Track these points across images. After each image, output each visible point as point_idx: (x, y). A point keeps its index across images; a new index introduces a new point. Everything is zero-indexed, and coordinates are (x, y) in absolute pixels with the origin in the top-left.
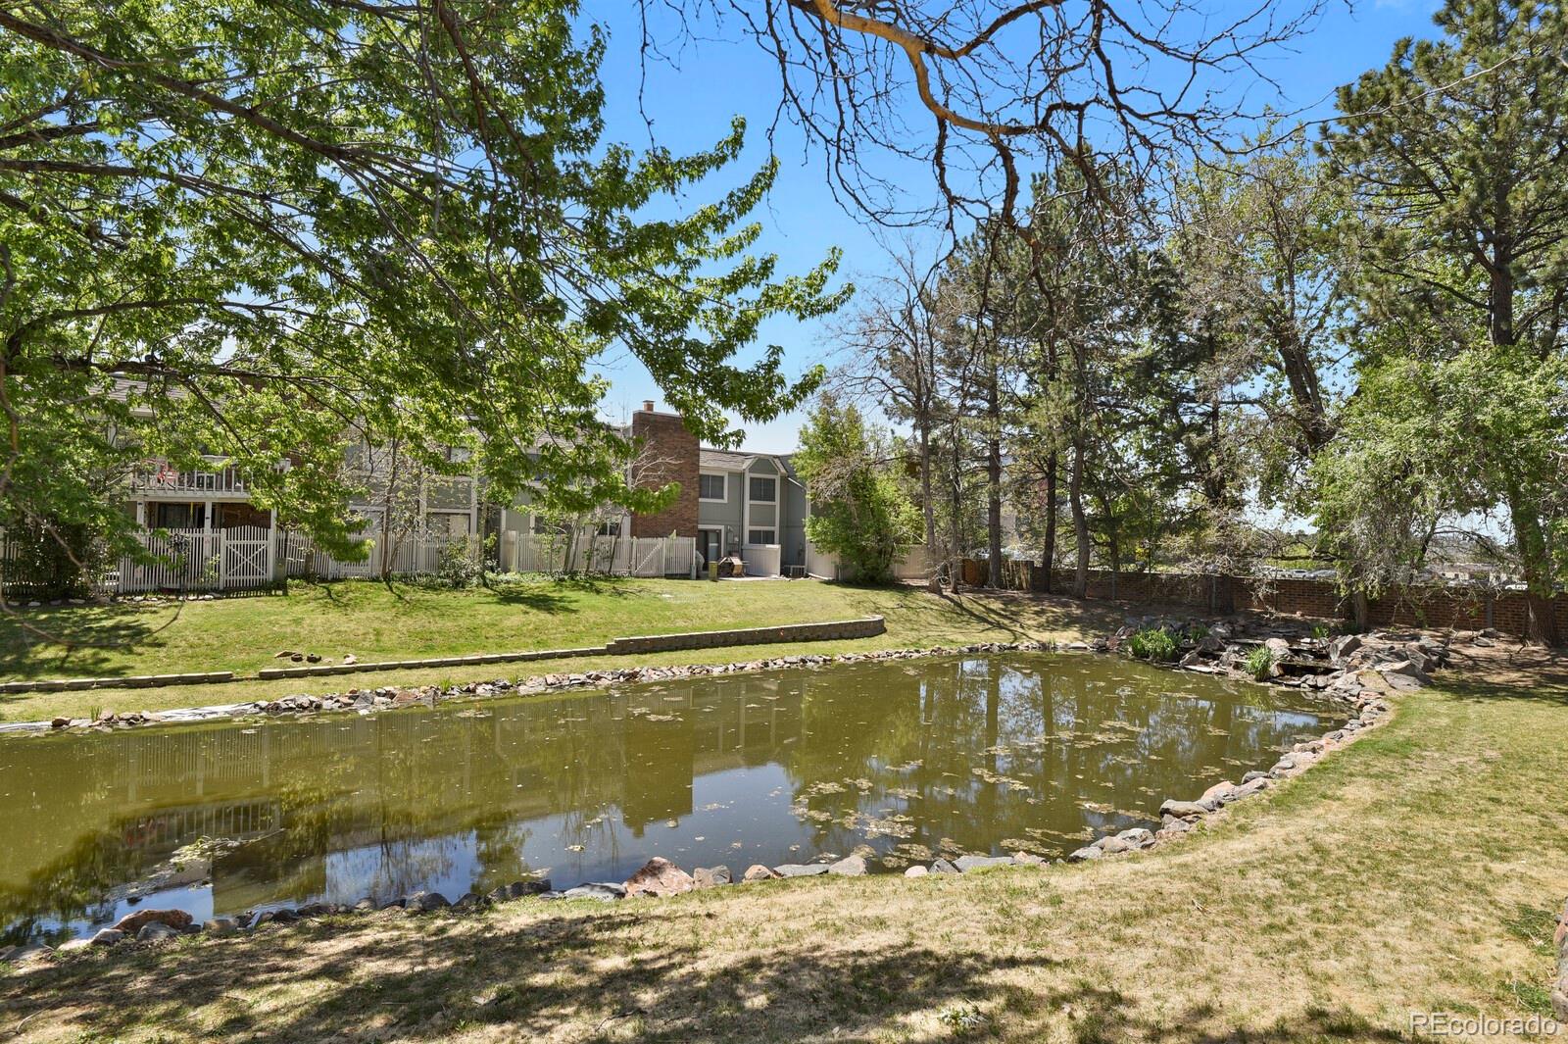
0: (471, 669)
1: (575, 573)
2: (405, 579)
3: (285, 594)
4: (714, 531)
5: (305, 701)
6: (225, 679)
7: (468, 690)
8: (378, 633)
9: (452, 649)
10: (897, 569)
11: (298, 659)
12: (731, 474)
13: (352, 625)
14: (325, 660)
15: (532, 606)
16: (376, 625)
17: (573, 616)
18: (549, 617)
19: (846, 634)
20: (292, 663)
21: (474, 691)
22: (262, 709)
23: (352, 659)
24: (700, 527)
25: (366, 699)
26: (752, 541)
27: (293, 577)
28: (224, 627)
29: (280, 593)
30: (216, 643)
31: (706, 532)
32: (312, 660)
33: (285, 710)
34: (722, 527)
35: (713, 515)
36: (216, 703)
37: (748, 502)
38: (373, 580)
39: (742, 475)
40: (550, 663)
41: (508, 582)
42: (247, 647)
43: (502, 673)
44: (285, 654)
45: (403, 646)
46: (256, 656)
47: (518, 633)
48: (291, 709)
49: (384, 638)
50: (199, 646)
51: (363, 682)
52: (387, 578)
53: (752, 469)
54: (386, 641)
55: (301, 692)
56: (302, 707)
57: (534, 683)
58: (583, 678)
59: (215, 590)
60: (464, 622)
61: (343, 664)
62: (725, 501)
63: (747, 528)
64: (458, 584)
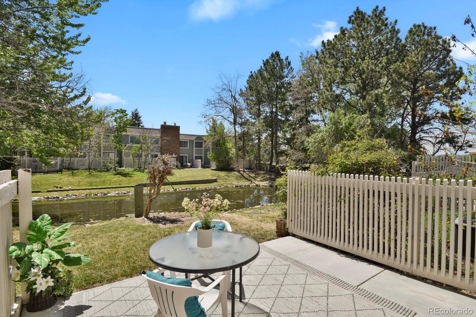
0: (98, 190)
1: (141, 167)
2: (94, 169)
3: (61, 173)
4: (185, 156)
5: (55, 196)
6: (39, 192)
7: (96, 195)
8: (79, 182)
9: (96, 186)
10: (232, 166)
11: (57, 188)
12: (190, 141)
13: (74, 180)
14: (64, 188)
15: (122, 176)
16: (79, 180)
17: (132, 178)
18: (125, 178)
19: (204, 183)
20: (55, 188)
21: (97, 195)
22: (45, 198)
23: (70, 187)
24: (180, 155)
25: (70, 196)
26: (196, 159)
27: (64, 169)
28: (42, 181)
29: (60, 173)
30: (39, 184)
31: (182, 157)
32: (60, 188)
33: (50, 198)
34: (187, 155)
35: (184, 152)
36: (35, 197)
37: (194, 148)
38: (86, 170)
39: (193, 141)
40: (119, 189)
41: (121, 170)
42: (46, 185)
43: (105, 191)
44: (55, 187)
45: (85, 185)
46: (48, 187)
47: (115, 182)
48: (52, 198)
49: (81, 183)
50: (35, 185)
51: (70, 193)
52: (90, 169)
53: (195, 139)
54: (81, 184)
55: (55, 194)
56: (54, 198)
57: (113, 193)
58: (125, 192)
59: (44, 172)
60: (102, 179)
61: (68, 188)
62: (188, 148)
63: (194, 155)
64: (108, 170)
